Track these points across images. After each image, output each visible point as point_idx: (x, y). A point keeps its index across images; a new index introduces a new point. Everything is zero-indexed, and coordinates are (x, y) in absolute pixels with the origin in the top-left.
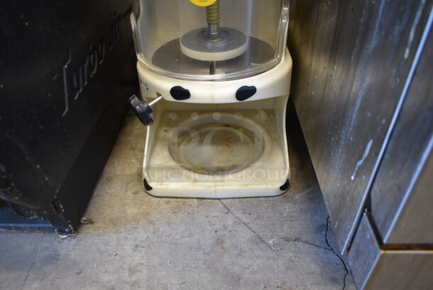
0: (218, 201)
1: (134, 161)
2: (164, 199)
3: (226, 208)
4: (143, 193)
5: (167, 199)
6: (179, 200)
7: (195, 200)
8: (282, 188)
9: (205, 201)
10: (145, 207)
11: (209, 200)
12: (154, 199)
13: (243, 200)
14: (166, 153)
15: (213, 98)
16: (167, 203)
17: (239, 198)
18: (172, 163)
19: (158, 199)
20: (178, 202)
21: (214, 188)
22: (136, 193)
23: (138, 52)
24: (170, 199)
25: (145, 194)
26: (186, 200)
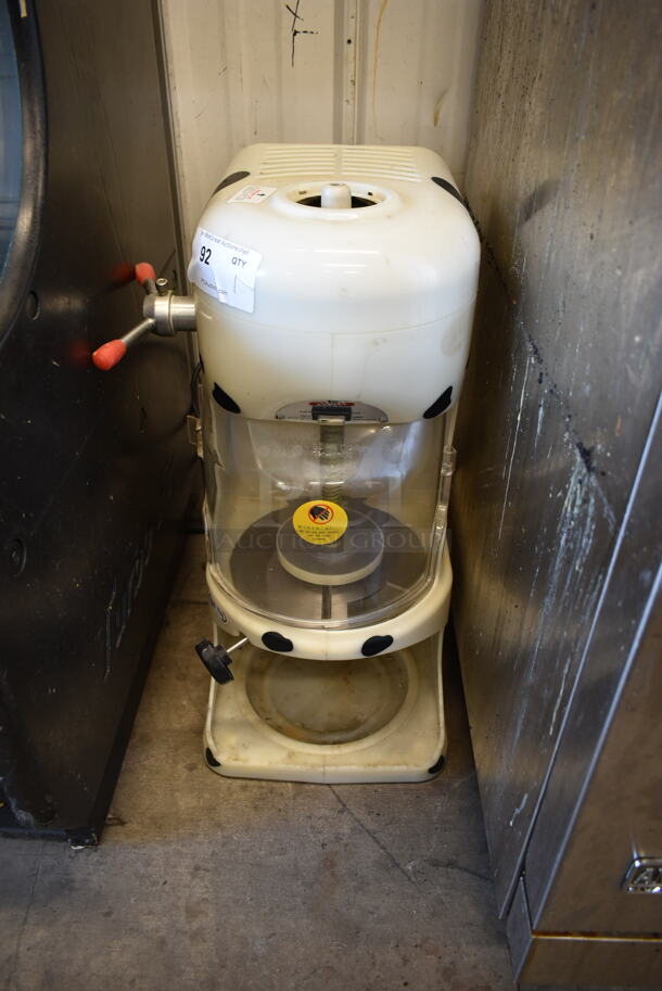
0: (327, 788)
1: (184, 703)
2: (239, 782)
3: (340, 801)
4: (203, 768)
5: (244, 782)
6: (264, 783)
7: (290, 785)
8: (431, 770)
9: (306, 787)
10: (207, 796)
11: (313, 786)
12: (222, 781)
13: (368, 787)
14: (242, 697)
15: (326, 655)
16: (244, 788)
17: (361, 784)
18: (252, 717)
19: (229, 781)
20: (262, 787)
21: (322, 769)
22: (191, 768)
23: (211, 562)
24: (249, 782)
25: (206, 769)
26: (275, 785)
